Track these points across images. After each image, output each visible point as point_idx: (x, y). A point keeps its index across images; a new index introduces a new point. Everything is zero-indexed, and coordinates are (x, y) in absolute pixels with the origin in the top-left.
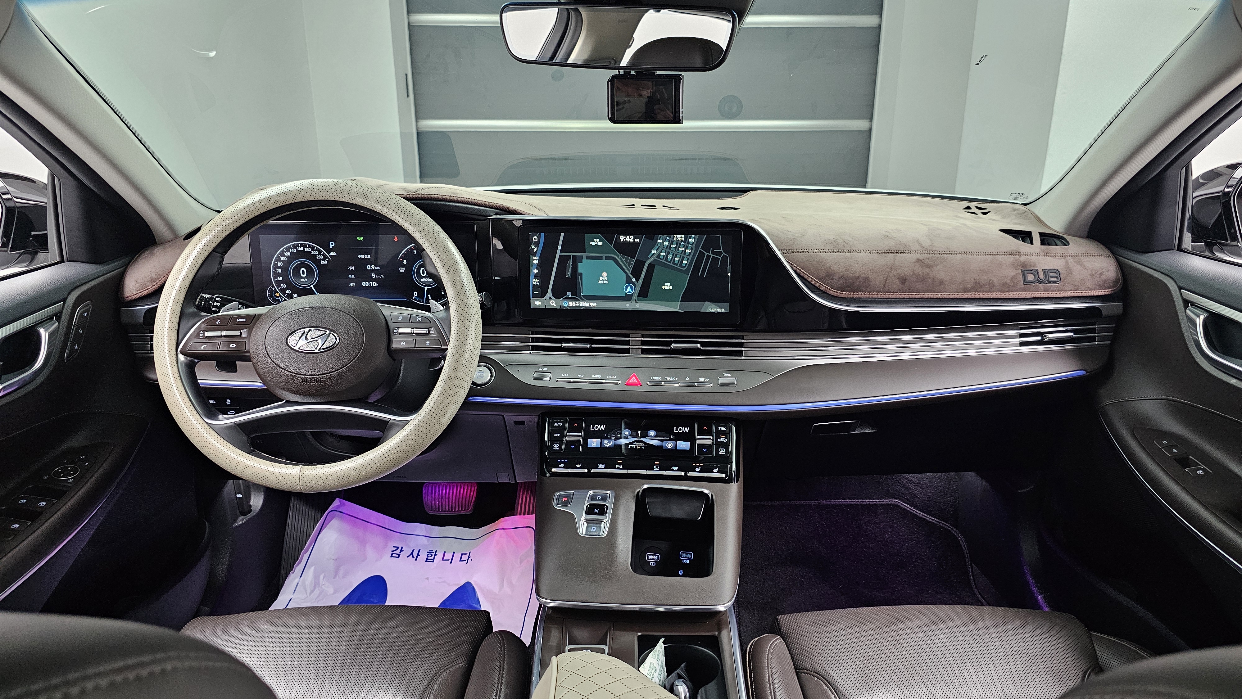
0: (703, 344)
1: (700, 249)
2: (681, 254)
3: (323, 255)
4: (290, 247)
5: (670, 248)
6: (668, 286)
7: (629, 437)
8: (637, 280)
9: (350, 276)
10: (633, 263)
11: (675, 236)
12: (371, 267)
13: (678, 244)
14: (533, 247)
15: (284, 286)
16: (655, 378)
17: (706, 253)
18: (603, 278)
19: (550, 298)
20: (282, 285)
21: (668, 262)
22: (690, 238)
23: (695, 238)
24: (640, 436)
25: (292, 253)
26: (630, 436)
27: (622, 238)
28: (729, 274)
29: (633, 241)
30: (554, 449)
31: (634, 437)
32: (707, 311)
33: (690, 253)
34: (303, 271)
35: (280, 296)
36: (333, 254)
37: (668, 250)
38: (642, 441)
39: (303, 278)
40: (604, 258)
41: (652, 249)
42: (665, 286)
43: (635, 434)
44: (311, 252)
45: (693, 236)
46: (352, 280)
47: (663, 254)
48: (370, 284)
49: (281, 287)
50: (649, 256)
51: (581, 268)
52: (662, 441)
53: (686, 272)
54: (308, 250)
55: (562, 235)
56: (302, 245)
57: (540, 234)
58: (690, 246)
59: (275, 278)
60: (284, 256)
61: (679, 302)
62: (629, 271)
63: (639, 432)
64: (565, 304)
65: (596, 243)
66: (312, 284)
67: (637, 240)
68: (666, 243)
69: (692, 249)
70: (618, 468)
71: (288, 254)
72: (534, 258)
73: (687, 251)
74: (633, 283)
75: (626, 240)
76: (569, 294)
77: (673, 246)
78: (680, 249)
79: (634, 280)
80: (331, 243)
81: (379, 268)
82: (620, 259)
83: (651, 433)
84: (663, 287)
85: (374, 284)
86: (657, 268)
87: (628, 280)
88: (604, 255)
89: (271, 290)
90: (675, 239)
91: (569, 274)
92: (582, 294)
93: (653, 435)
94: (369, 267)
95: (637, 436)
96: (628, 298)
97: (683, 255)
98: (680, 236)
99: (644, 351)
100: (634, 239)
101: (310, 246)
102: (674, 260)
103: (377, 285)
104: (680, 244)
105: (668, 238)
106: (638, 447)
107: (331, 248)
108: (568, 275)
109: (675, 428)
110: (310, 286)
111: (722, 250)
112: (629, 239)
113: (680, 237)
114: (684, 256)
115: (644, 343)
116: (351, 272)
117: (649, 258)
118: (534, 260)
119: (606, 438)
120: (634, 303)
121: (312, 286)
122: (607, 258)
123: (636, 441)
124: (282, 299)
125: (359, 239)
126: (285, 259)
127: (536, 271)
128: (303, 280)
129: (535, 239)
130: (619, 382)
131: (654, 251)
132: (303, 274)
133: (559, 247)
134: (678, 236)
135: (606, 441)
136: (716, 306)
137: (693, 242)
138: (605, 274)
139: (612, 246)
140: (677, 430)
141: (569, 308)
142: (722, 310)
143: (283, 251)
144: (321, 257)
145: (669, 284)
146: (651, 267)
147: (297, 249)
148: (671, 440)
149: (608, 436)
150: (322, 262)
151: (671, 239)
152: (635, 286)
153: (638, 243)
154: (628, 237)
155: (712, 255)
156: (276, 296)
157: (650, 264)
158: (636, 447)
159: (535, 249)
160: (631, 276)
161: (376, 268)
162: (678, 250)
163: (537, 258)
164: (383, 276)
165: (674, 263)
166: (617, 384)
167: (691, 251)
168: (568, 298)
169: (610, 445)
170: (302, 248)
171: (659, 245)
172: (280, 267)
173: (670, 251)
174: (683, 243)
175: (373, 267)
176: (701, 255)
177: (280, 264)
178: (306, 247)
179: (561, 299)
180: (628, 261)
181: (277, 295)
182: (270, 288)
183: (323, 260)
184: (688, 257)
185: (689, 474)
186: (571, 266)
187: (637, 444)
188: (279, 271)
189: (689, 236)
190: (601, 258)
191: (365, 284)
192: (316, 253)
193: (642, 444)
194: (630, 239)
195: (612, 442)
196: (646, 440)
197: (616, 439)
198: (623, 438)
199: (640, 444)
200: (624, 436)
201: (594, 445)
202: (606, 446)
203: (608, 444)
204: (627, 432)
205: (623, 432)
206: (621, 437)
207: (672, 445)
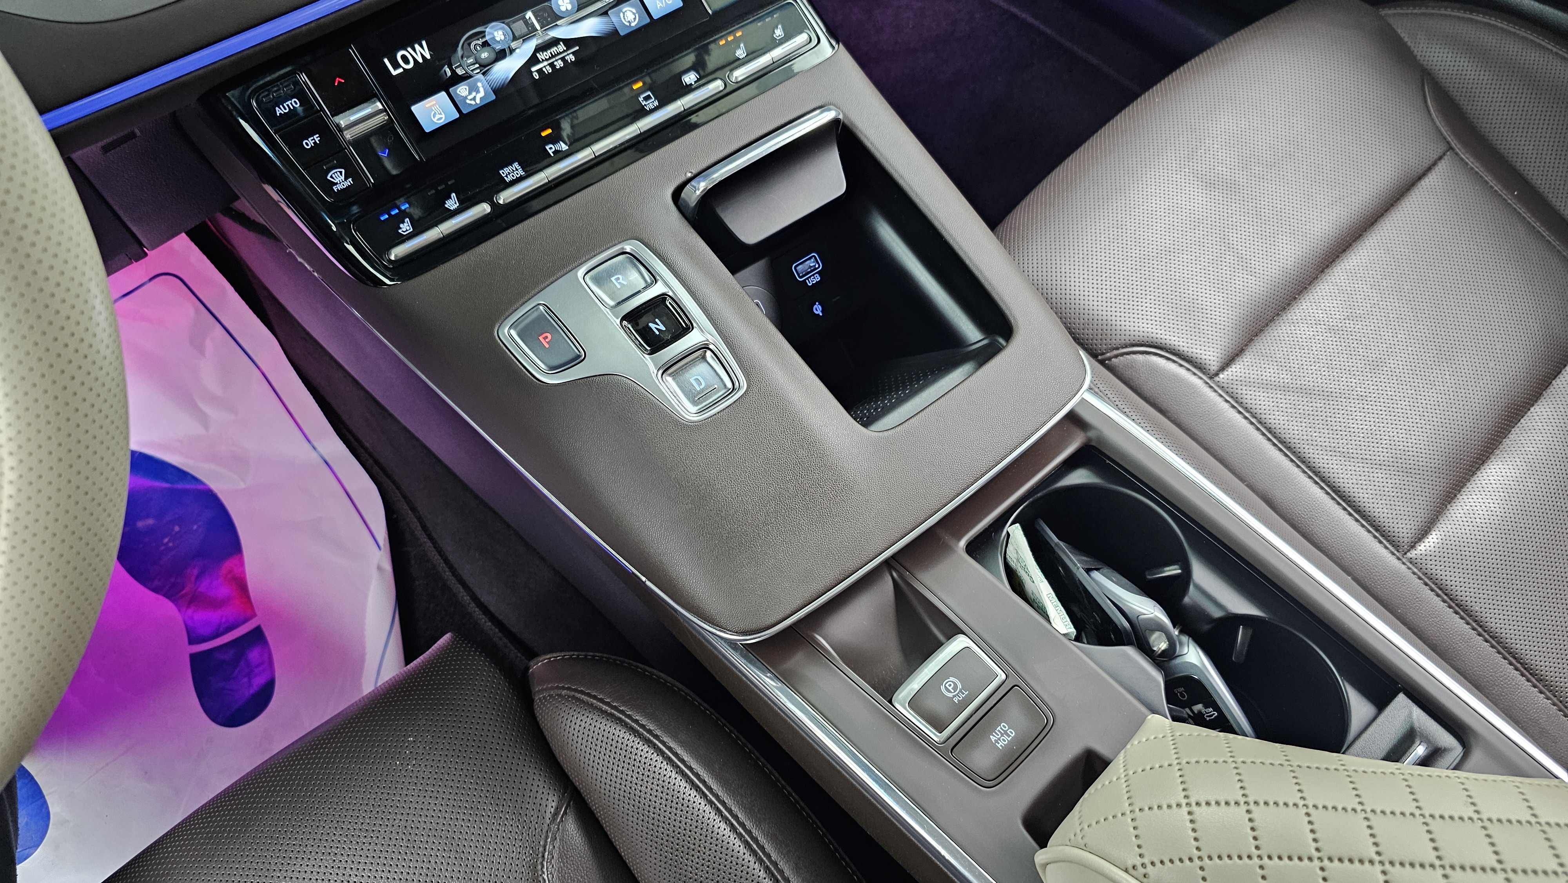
7: (513, 45)
24: (538, 27)
26: (515, 38)
30: (340, 187)
31: (525, 38)
38: (555, 42)
43: (525, 30)
52: (604, 12)
63: (529, 15)
70: (561, 156)
93: (569, 7)
95: (531, 32)
106: (559, 64)
119: (457, 79)
123: (540, 48)
135: (462, 90)
149: (459, 71)
158: (552, 65)
169: (482, 94)
185: (735, 75)
187: (547, 53)
193: (561, 47)
195: (479, 84)
196: (563, 31)
197: (485, 67)
198: (501, 55)
199: (554, 50)
200: (498, 47)
201: (438, 116)
202: (473, 102)
203: (474, 94)
204: (497, 33)
205: (487, 38)
206: (493, 56)
207: (634, 11)
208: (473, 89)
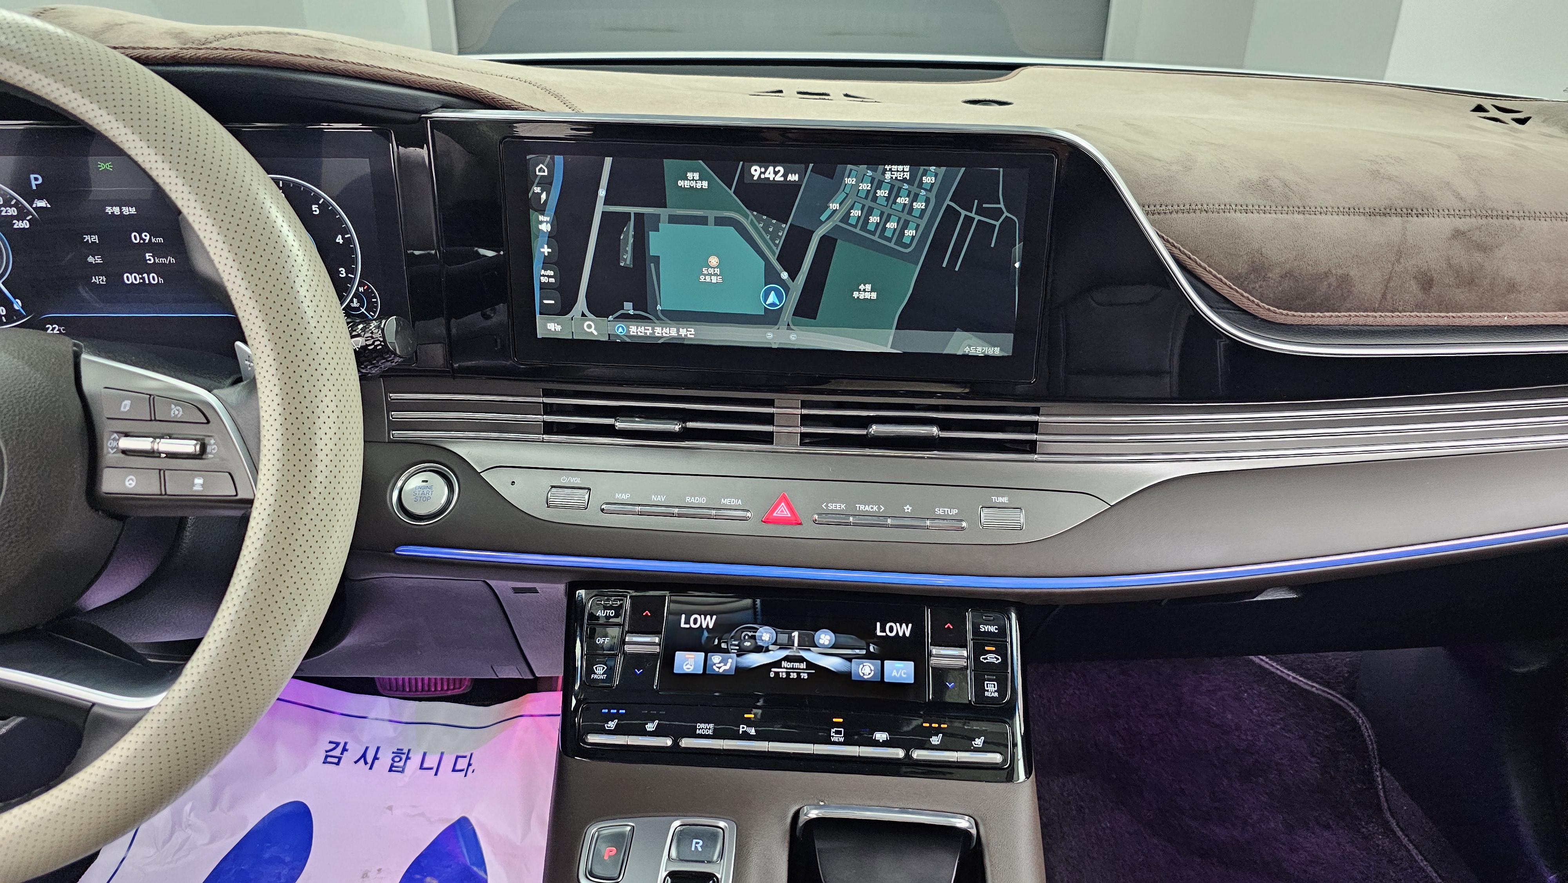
0: (944, 425)
1: (947, 202)
2: (901, 215)
3: (15, 205)
5: (875, 199)
6: (866, 293)
7: (771, 647)
8: (793, 276)
9: (91, 259)
10: (783, 234)
11: (888, 167)
12: (141, 238)
13: (895, 190)
14: (537, 190)
16: (832, 506)
17: (964, 213)
18: (711, 271)
19: (583, 315)
21: (869, 232)
22: (925, 173)
23: (936, 176)
24: (796, 644)
26: (775, 644)
27: (756, 171)
28: (1017, 265)
29: (782, 179)
30: (596, 676)
31: (783, 647)
32: (960, 353)
33: (923, 211)
36: (41, 204)
37: (869, 203)
38: (801, 660)
40: (711, 220)
41: (829, 199)
42: (860, 290)
43: (786, 641)
45: (933, 168)
46: (97, 269)
47: (856, 213)
48: (143, 278)
50: (823, 218)
51: (656, 243)
52: (849, 658)
53: (911, 258)
55: (608, 161)
57: (553, 159)
58: (923, 192)
61: (893, 331)
62: (773, 253)
63: (796, 634)
64: (621, 330)
65: (693, 184)
67: (793, 177)
68: (865, 186)
69: (927, 201)
70: (746, 737)
72: (541, 218)
73: (916, 205)
74: (782, 283)
75: (767, 175)
76: (628, 307)
77: (882, 193)
78: (899, 200)
79: (785, 275)
80: (32, 176)
81: (161, 240)
82: (752, 223)
83: (822, 636)
84: (856, 294)
85: (154, 279)
86: (841, 248)
87: (771, 276)
88: (711, 214)
90: (888, 175)
91: (627, 258)
92: (659, 307)
93: (827, 643)
94: (135, 238)
95: (789, 645)
96: (770, 318)
97: (905, 216)
98: (900, 168)
99: (807, 440)
100: (785, 175)
102: (884, 228)
103: (161, 281)
104: (900, 189)
105: (870, 173)
106: (794, 676)
107: (34, 187)
108: (625, 260)
109: (878, 624)
111: (1002, 206)
112: (774, 174)
113: (901, 171)
114: (909, 218)
115: (806, 420)
116: (93, 249)
117: (822, 223)
118: (541, 222)
119: (718, 650)
120: (783, 331)
122: (720, 222)
123: (787, 659)
125: (103, 166)
127: (546, 250)
129: (542, 170)
130: (749, 514)
131: (834, 206)
133: (602, 193)
134: (894, 168)
135: (716, 658)
136: (980, 342)
137: (933, 184)
138: (714, 261)
139: (731, 192)
140: (883, 629)
141: (628, 340)
142: (996, 351)
144: (12, 211)
145: (868, 287)
146: (828, 244)
148: (869, 656)
149: (724, 646)
150: (19, 225)
151: (878, 176)
152: (787, 289)
153: (796, 186)
154: (771, 169)
155: (977, 218)
157: (824, 239)
158: (788, 674)
159: (544, 196)
160: (778, 266)
161: (153, 240)
162: (895, 202)
163: (548, 219)
164: (173, 260)
165: (882, 236)
166: (745, 519)
167: (926, 206)
168: (626, 317)
169: (727, 667)
171: (847, 190)
173: (872, 204)
174: (906, 186)
175: (146, 236)
176: (951, 215)
179: (610, 318)
180: (771, 230)
183: (21, 217)
184: (919, 221)
185: (918, 754)
186: (631, 240)
187: (790, 665)
189: (922, 168)
190: (703, 221)
191: (131, 278)
193: (803, 666)
194: (776, 173)
195: (730, 660)
196: (811, 656)
197: (742, 652)
198: (759, 649)
199: (796, 665)
200: (760, 643)
201: (688, 666)
202: (717, 670)
203: (722, 664)
204: (766, 634)
205: (757, 634)
206: (752, 648)
207: (873, 668)
208: (725, 662)
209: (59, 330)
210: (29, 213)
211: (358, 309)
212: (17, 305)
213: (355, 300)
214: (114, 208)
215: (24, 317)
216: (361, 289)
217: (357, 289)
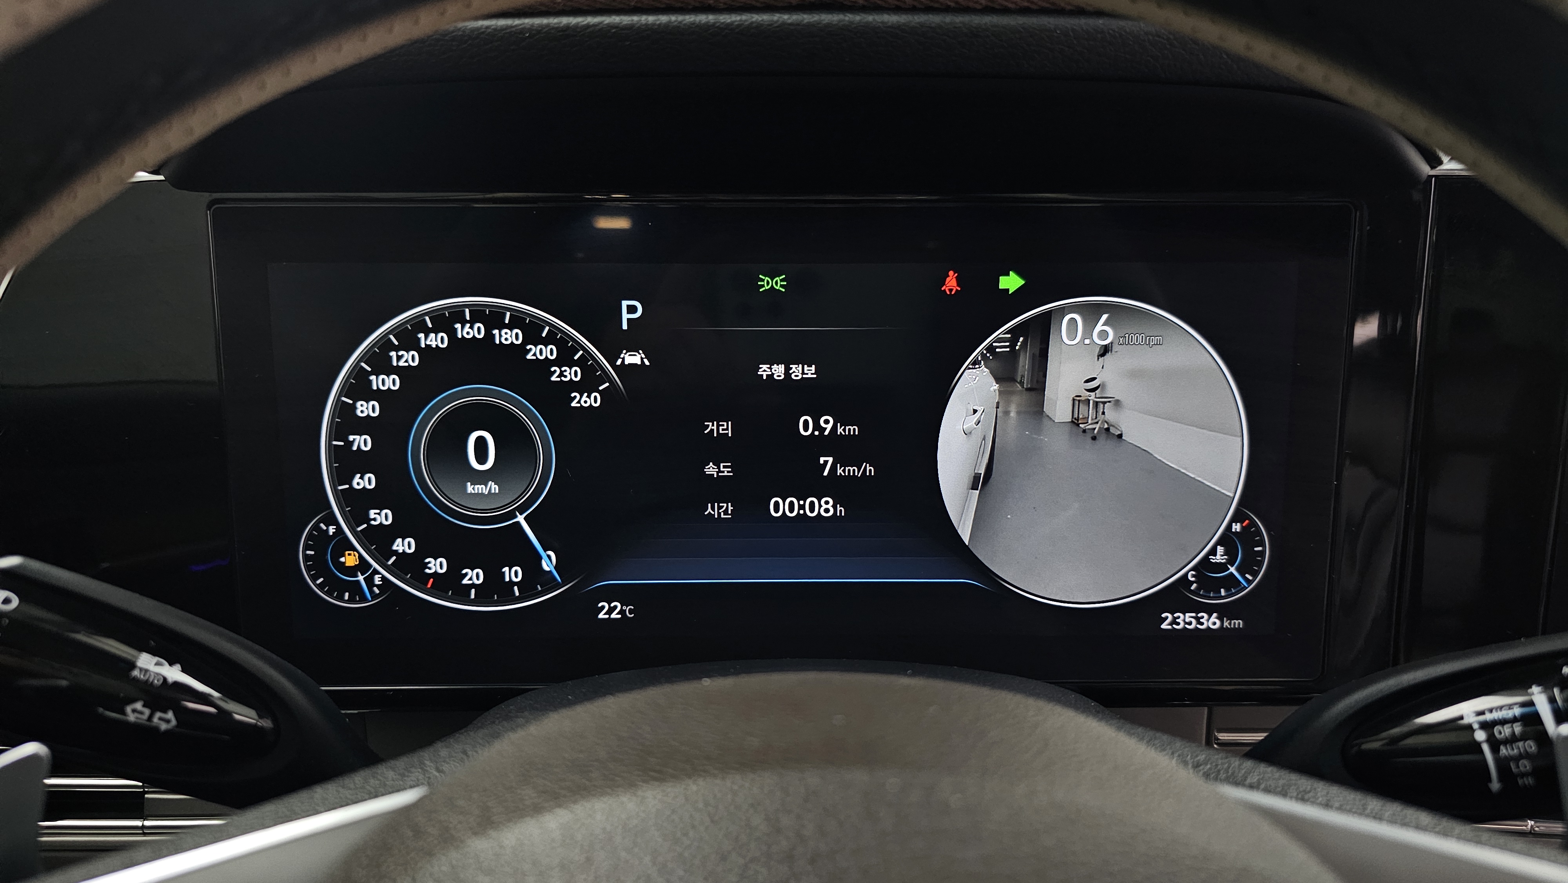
3: (581, 363)
4: (418, 325)
9: (711, 469)
12: (817, 426)
15: (382, 517)
20: (372, 513)
25: (427, 353)
34: (481, 444)
35: (363, 566)
36: (633, 359)
39: (481, 478)
44: (521, 350)
46: (719, 490)
48: (806, 507)
49: (368, 520)
54: (509, 337)
56: (478, 315)
59: (342, 475)
60: (389, 370)
66: (521, 509)
71: (410, 359)
80: (623, 304)
81: (854, 429)
85: (825, 507)
89: (319, 540)
94: (805, 426)
101: (517, 321)
103: (841, 510)
107: (625, 326)
110: (512, 515)
116: (719, 449)
121: (521, 519)
124: (369, 581)
125: (766, 283)
126: (390, 383)
128: (480, 488)
132: (482, 457)
143: (384, 345)
144: (572, 374)
147: (452, 333)
150: (581, 401)
156: (342, 567)
161: (840, 430)
164: (871, 470)
170: (477, 331)
172: (365, 425)
175: (827, 423)
177: (366, 409)
178: (501, 326)
181: (350, 560)
182: (316, 527)
183: (586, 386)
188: (362, 442)
191: (782, 507)
192: (549, 352)
209: (622, 612)
210: (607, 377)
211: (1222, 567)
212: (548, 562)
213: (1220, 550)
214: (775, 367)
215: (558, 586)
216: (1236, 527)
217: (1229, 526)
